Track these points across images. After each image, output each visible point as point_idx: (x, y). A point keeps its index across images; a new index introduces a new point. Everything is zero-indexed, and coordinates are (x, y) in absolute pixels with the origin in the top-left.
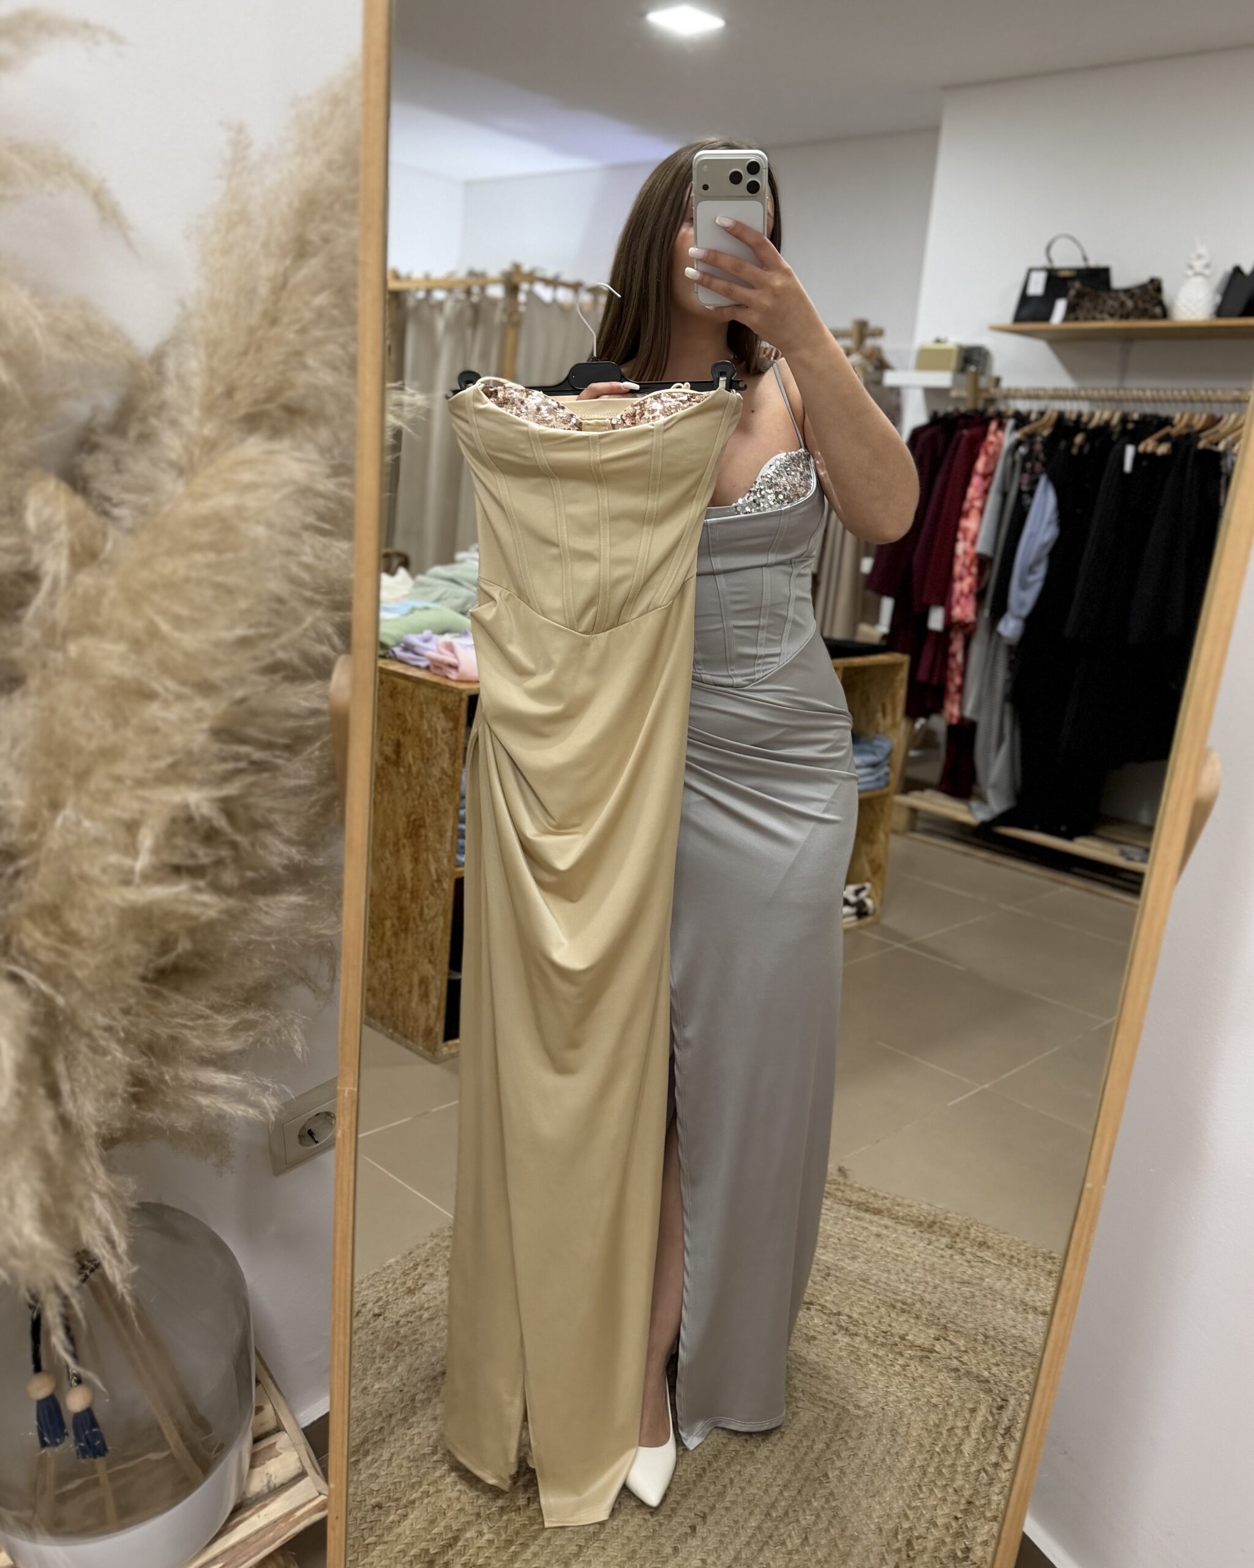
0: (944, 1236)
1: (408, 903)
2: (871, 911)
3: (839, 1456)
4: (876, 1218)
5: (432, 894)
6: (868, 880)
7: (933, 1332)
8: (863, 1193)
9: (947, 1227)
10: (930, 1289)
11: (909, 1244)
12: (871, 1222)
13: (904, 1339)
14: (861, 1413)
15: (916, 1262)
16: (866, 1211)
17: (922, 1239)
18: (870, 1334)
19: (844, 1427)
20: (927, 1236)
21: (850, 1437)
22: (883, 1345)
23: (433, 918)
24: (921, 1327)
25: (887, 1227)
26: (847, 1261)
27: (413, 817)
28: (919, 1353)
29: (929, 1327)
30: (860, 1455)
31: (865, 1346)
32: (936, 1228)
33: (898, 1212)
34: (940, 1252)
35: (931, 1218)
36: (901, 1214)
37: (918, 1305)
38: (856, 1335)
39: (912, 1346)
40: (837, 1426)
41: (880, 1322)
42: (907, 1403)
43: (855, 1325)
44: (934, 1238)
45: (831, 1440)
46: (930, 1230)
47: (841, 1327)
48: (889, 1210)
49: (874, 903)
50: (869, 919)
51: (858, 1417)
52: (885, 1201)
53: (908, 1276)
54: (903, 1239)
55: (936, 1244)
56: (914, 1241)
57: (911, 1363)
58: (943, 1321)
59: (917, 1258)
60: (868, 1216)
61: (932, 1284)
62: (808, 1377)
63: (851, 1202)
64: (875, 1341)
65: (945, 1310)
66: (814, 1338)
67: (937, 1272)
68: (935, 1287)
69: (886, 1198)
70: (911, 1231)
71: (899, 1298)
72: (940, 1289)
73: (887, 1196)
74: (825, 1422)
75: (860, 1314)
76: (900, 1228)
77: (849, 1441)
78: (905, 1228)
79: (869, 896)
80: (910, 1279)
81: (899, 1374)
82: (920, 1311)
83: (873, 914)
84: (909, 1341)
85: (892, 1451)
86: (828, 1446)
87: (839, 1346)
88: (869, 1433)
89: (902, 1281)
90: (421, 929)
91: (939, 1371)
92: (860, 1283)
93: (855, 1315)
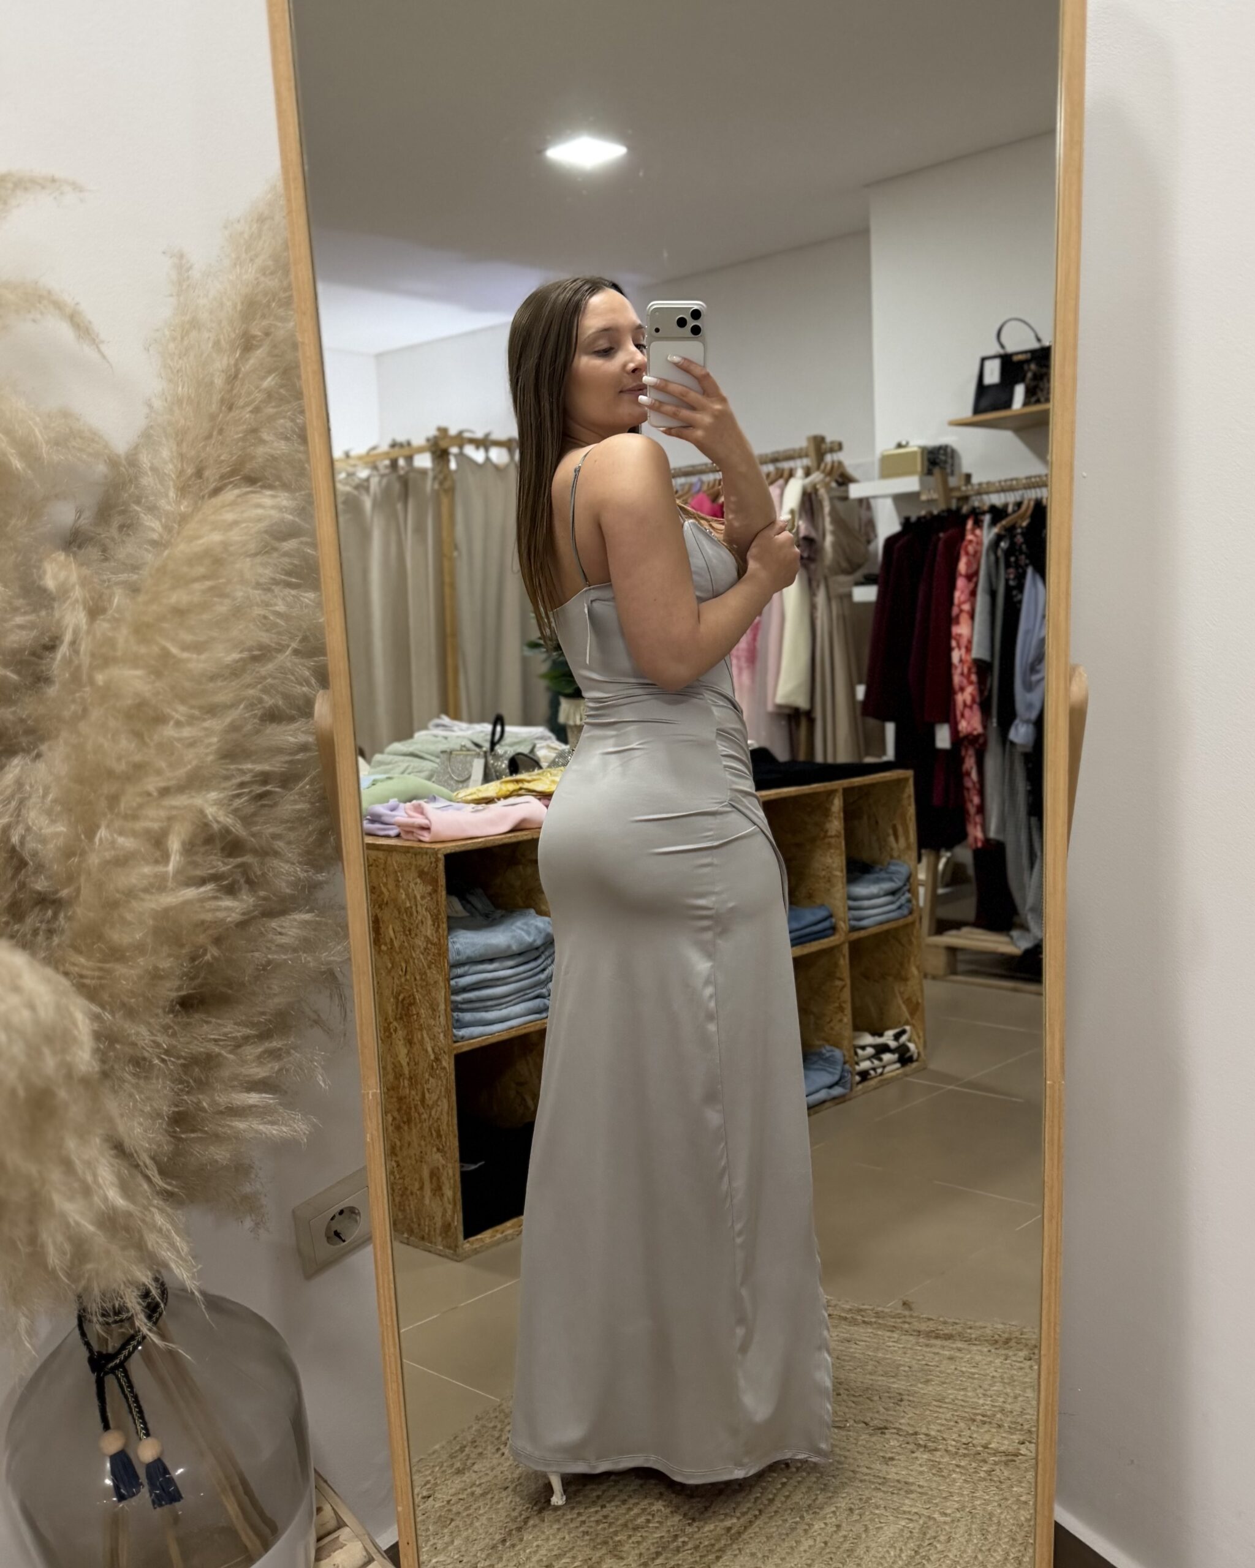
0: (1021, 1350)
1: (407, 1091)
2: (915, 1056)
3: (929, 1560)
4: (946, 1343)
5: (431, 1075)
6: (907, 1023)
7: (1016, 1437)
8: (932, 1322)
9: (1023, 1341)
10: (1010, 1400)
11: (984, 1362)
12: (943, 1347)
13: (987, 1448)
14: (948, 1519)
15: (993, 1377)
16: (937, 1337)
17: (998, 1356)
18: (950, 1448)
19: (931, 1533)
20: (1003, 1352)
21: (939, 1541)
22: (965, 1455)
23: (436, 1103)
24: (1004, 1435)
25: (959, 1350)
26: (920, 1385)
27: (401, 998)
28: (1004, 1458)
29: (1012, 1434)
30: (951, 1556)
31: (946, 1459)
32: (1013, 1343)
33: (970, 1334)
34: (1018, 1364)
35: (1006, 1335)
36: (973, 1336)
37: (999, 1416)
38: (936, 1450)
39: (996, 1453)
40: (925, 1534)
41: (960, 1436)
42: (996, 1504)
43: (934, 1442)
44: (1011, 1353)
45: (919, 1546)
46: (1006, 1346)
47: (919, 1445)
48: (960, 1334)
49: (917, 1047)
50: (914, 1065)
51: (945, 1523)
52: (955, 1327)
53: (986, 1390)
54: (978, 1358)
55: (1014, 1358)
56: (989, 1359)
57: (997, 1467)
58: (1026, 1427)
59: (995, 1374)
60: (938, 1342)
61: (1012, 1395)
62: (889, 1494)
63: (919, 1332)
64: (956, 1453)
65: (1028, 1417)
66: (892, 1459)
67: (1016, 1383)
68: (1016, 1397)
69: (956, 1324)
70: (986, 1350)
71: (978, 1411)
72: (1020, 1399)
73: (957, 1321)
74: (911, 1532)
75: (938, 1431)
76: (975, 1348)
77: (938, 1546)
78: (979, 1348)
79: (910, 1040)
80: (989, 1393)
81: (985, 1479)
82: (1001, 1420)
83: (917, 1060)
84: (991, 1448)
85: (983, 1548)
86: (916, 1552)
87: (918, 1462)
88: (957, 1536)
89: (980, 1395)
90: (425, 1116)
91: (1027, 1470)
92: (935, 1403)
93: (933, 1433)
